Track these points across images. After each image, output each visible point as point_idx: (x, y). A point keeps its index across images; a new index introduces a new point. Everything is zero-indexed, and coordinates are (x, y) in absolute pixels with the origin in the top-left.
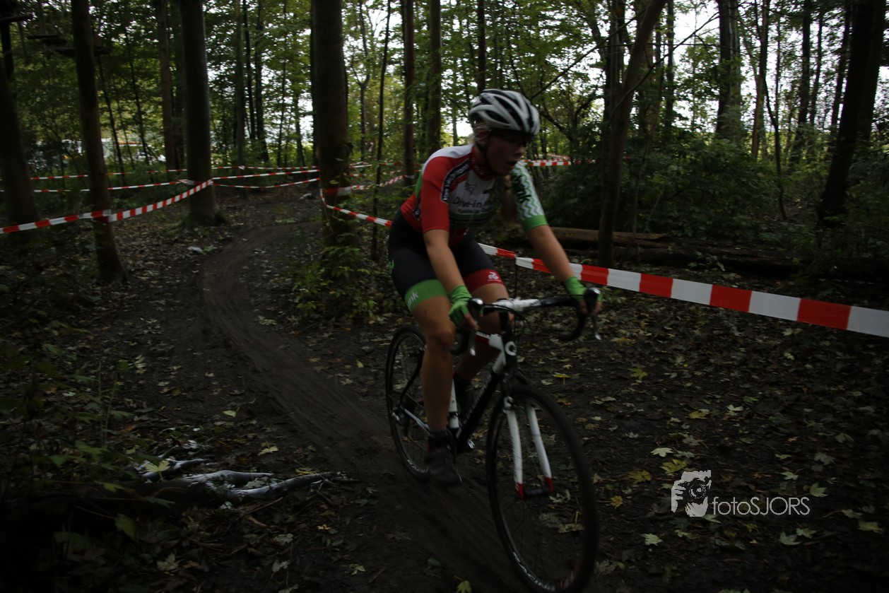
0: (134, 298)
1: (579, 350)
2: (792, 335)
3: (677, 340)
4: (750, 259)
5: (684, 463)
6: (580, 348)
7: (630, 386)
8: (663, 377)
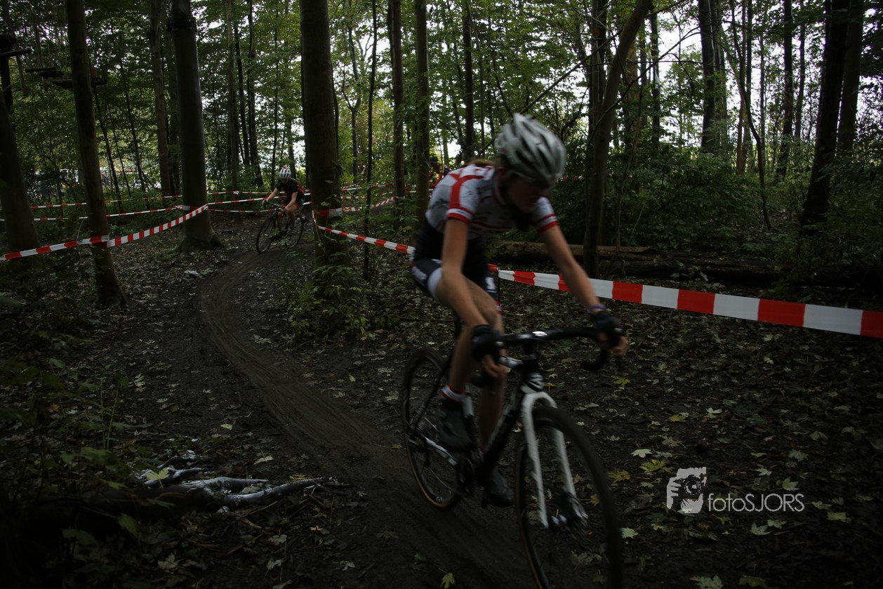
0: (133, 321)
1: (565, 360)
2: (772, 341)
3: (660, 348)
4: (733, 269)
5: (662, 462)
6: (565, 358)
7: (612, 392)
8: (646, 383)
